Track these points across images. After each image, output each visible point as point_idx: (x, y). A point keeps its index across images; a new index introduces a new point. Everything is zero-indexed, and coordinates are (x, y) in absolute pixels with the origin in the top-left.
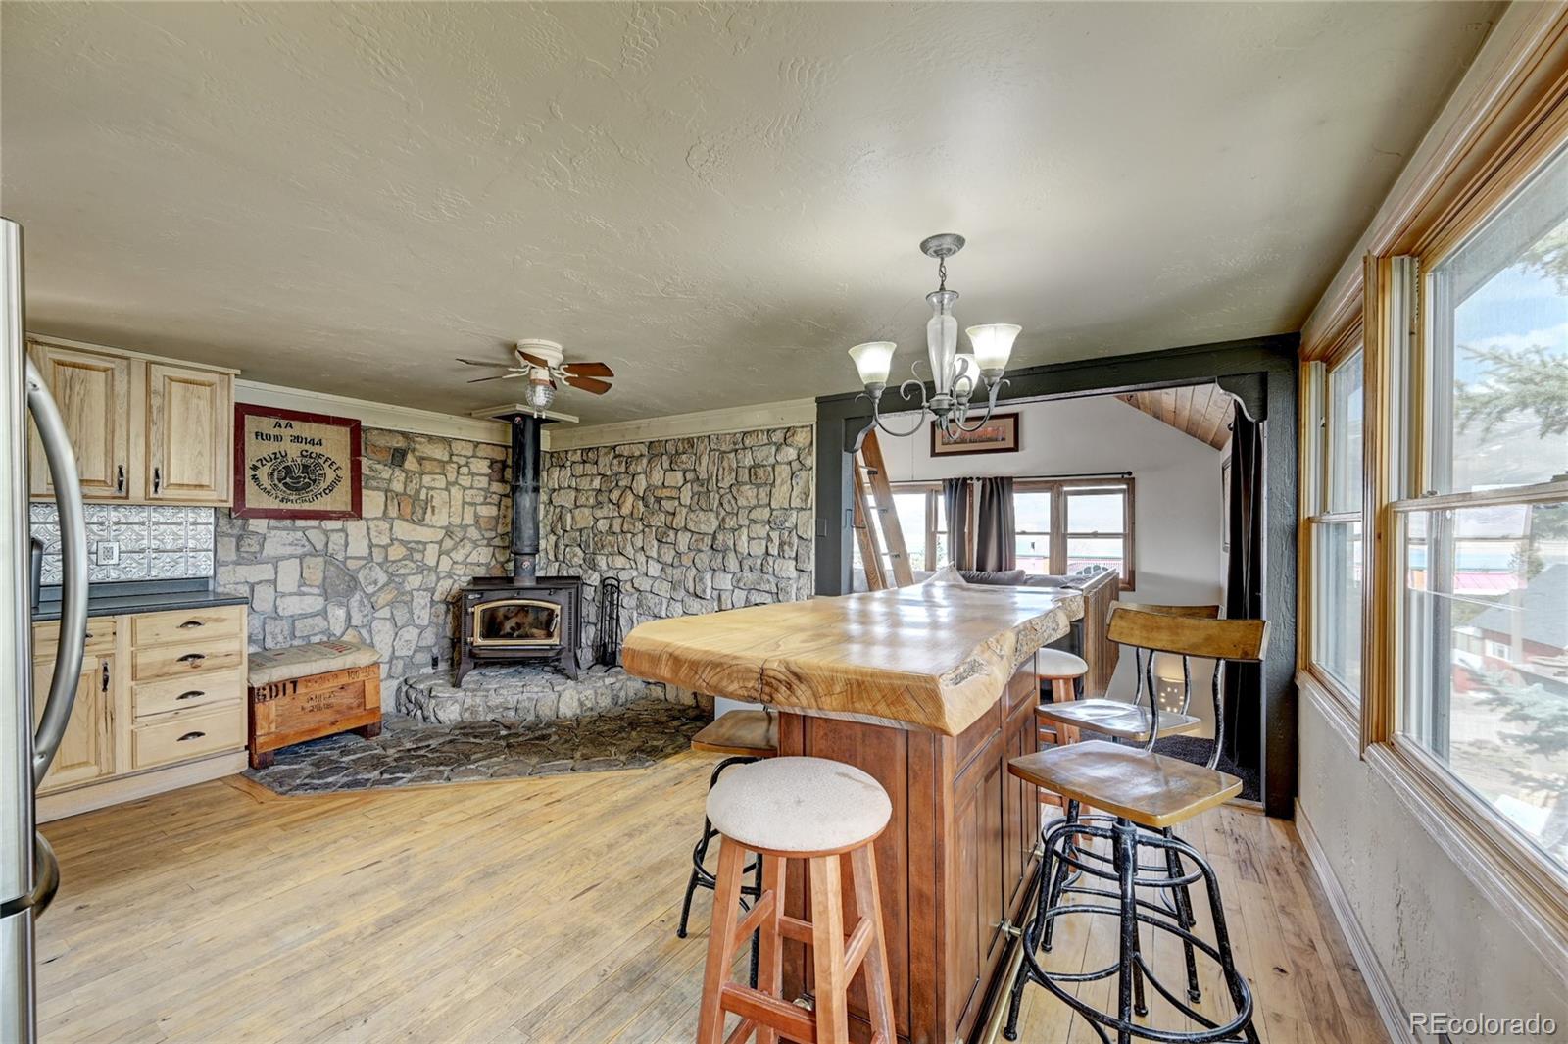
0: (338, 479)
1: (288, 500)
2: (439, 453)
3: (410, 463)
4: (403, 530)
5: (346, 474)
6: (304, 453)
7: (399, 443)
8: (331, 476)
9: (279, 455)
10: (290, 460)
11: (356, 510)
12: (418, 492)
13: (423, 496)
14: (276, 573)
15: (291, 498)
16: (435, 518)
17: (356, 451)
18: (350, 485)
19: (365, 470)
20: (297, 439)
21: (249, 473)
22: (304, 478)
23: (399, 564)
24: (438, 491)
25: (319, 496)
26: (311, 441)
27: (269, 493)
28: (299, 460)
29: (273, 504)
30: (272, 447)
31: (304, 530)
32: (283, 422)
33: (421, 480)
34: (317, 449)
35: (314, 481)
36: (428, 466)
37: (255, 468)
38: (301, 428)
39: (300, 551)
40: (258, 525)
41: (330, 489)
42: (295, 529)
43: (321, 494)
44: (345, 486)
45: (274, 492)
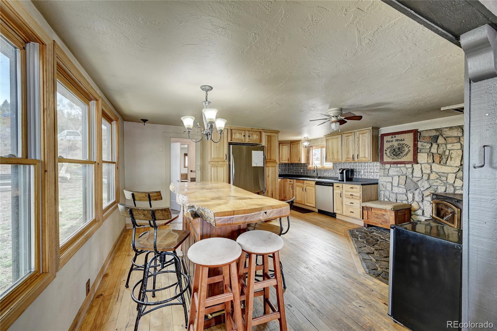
0: (409, 151)
1: (394, 159)
2: (456, 133)
3: (441, 140)
4: (436, 167)
5: (412, 149)
6: (399, 144)
7: (434, 133)
8: (407, 150)
9: (392, 146)
10: (395, 147)
11: (415, 161)
12: (444, 152)
13: (447, 153)
14: (392, 180)
15: (395, 158)
16: (453, 162)
17: (416, 140)
18: (413, 152)
19: (419, 146)
20: (397, 140)
21: (384, 152)
22: (399, 152)
23: (434, 181)
24: (455, 151)
25: (403, 157)
26: (401, 140)
27: (389, 157)
28: (397, 146)
29: (390, 160)
30: (390, 144)
31: (400, 167)
32: (393, 136)
33: (446, 147)
34: (403, 142)
35: (401, 152)
36: (449, 140)
37: (386, 151)
38: (398, 137)
39: (399, 174)
40: (388, 166)
41: (407, 154)
42: (397, 167)
43: (403, 156)
44: (411, 153)
45: (390, 157)
